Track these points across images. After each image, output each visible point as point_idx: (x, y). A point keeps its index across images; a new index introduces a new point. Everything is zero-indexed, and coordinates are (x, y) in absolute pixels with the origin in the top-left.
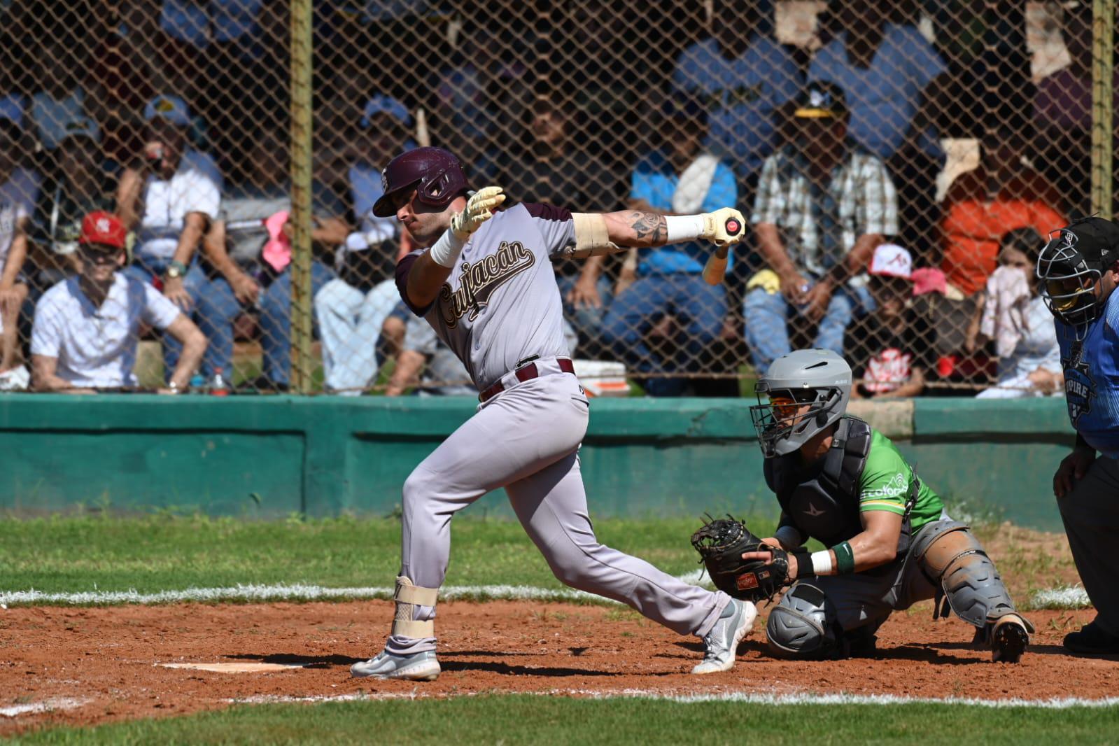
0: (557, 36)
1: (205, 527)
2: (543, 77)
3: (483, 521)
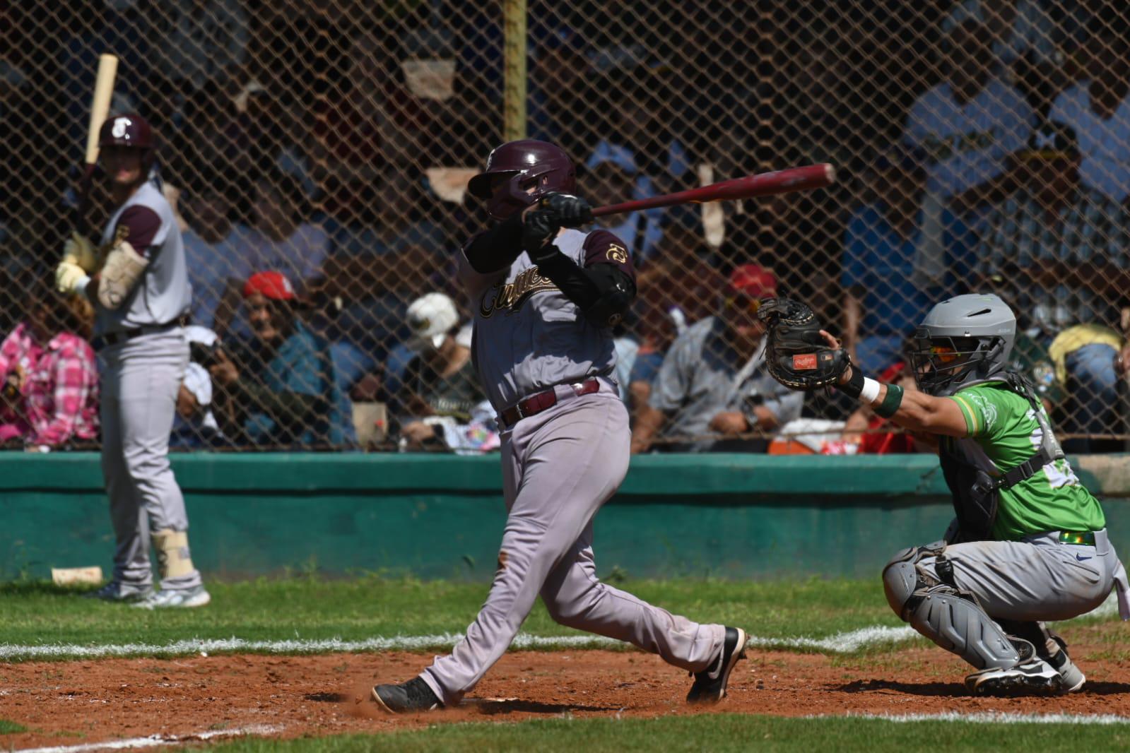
0: (780, 80)
1: (416, 590)
3: (705, 583)
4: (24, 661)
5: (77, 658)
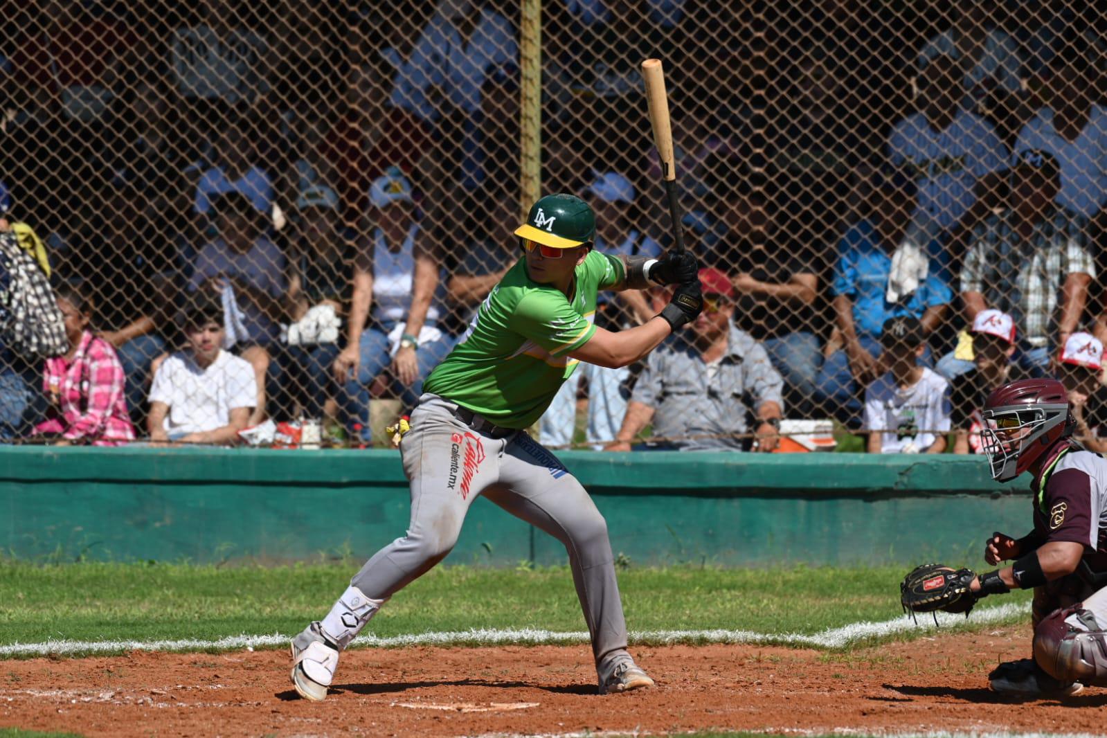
0: (772, 112)
1: (440, 574)
2: (759, 151)
3: (702, 569)
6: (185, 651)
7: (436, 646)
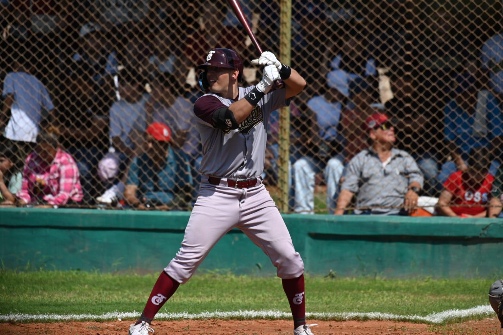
0: (416, 32)
1: (232, 280)
2: (409, 53)
3: (375, 279)
4: (30, 322)
5: (57, 321)
6: (84, 320)
7: (221, 319)
